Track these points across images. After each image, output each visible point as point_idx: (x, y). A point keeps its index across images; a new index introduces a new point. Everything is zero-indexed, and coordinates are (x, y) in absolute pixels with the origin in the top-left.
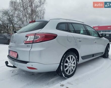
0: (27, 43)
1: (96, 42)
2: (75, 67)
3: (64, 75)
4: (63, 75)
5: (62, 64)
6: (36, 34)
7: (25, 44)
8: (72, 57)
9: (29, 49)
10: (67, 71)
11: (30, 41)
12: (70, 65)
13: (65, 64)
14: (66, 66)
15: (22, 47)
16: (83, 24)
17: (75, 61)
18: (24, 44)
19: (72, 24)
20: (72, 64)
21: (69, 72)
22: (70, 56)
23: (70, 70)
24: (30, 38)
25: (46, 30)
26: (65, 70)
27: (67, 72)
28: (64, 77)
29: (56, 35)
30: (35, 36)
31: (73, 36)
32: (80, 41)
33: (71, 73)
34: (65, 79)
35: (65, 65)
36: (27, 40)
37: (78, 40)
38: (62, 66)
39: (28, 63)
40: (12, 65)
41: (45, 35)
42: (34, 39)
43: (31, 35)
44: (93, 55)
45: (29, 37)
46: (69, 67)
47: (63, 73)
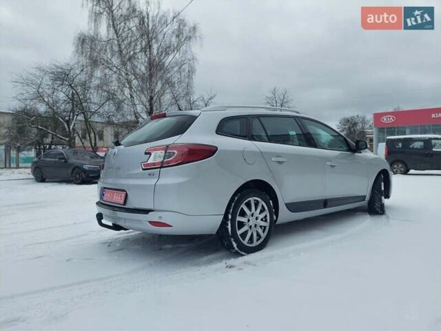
0: (148, 167)
1: (332, 166)
2: (267, 228)
3: (235, 245)
4: (233, 245)
5: (230, 217)
6: (167, 146)
7: (143, 169)
8: (257, 204)
9: (153, 181)
10: (244, 235)
11: (154, 164)
12: (251, 223)
13: (239, 219)
14: (241, 225)
15: (137, 176)
16: (294, 117)
17: (267, 213)
18: (141, 170)
19: (261, 118)
20: (259, 220)
22: (250, 199)
23: (252, 234)
24: (155, 157)
25: (191, 137)
26: (239, 232)
27: (244, 239)
28: (236, 249)
29: (215, 148)
30: (166, 152)
31: (258, 150)
32: (280, 162)
33: (255, 243)
34: (237, 255)
35: (239, 221)
36: (149, 162)
37: (274, 159)
38: (229, 223)
39: (150, 213)
40: (111, 224)
41: (187, 150)
42: (164, 159)
43: (156, 149)
44: (325, 203)
45: (153, 154)
46: (251, 227)
47: (232, 239)
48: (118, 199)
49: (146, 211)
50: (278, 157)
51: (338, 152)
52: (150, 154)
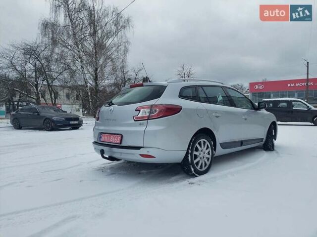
0: (137, 119)
1: (246, 119)
2: (210, 159)
3: (193, 170)
4: (191, 170)
5: (190, 151)
6: (152, 106)
7: (135, 121)
8: (204, 143)
9: (142, 128)
10: (197, 164)
11: (142, 117)
12: (201, 156)
13: (195, 153)
14: (196, 157)
15: (131, 125)
16: (222, 87)
17: (210, 149)
18: (133, 121)
19: (204, 88)
20: (205, 154)
21: (201, 167)
22: (201, 140)
23: (202, 162)
24: (143, 113)
26: (195, 162)
27: (197, 166)
28: (194, 172)
29: (180, 108)
30: (151, 109)
31: (205, 109)
32: (217, 117)
33: (204, 169)
34: (194, 176)
35: (194, 155)
36: (139, 116)
37: (214, 114)
38: (189, 155)
40: (107, 156)
41: (165, 108)
42: (150, 114)
44: (242, 143)
45: (141, 111)
46: (201, 158)
47: (191, 166)
48: (115, 140)
49: (138, 148)
50: (216, 113)
51: (245, 110)
52: (140, 111)
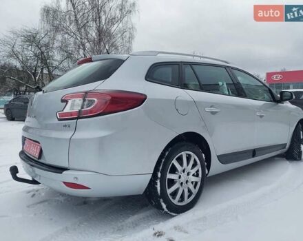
0: (64, 118)
1: (261, 117)
2: (199, 184)
3: (164, 206)
4: (162, 206)
5: (159, 175)
6: (86, 93)
7: (60, 120)
8: (189, 158)
9: (68, 135)
10: (174, 194)
11: (71, 114)
12: (183, 179)
13: (169, 176)
14: (172, 182)
16: (225, 67)
17: (199, 167)
18: (56, 121)
19: (193, 66)
20: (191, 176)
21: (182, 199)
22: (182, 153)
23: (183, 191)
24: (73, 105)
25: (117, 83)
26: (169, 191)
27: (174, 198)
28: (166, 210)
29: (144, 97)
30: (84, 100)
31: (191, 100)
32: (213, 113)
33: (187, 201)
34: (167, 216)
35: (168, 179)
36: (65, 111)
37: (207, 109)
38: (158, 182)
39: (65, 172)
41: (110, 98)
42: (82, 108)
43: (74, 96)
44: (254, 153)
45: (70, 102)
46: (182, 184)
47: (161, 200)
49: (60, 170)
50: (211, 107)
51: (262, 103)
52: (67, 102)
